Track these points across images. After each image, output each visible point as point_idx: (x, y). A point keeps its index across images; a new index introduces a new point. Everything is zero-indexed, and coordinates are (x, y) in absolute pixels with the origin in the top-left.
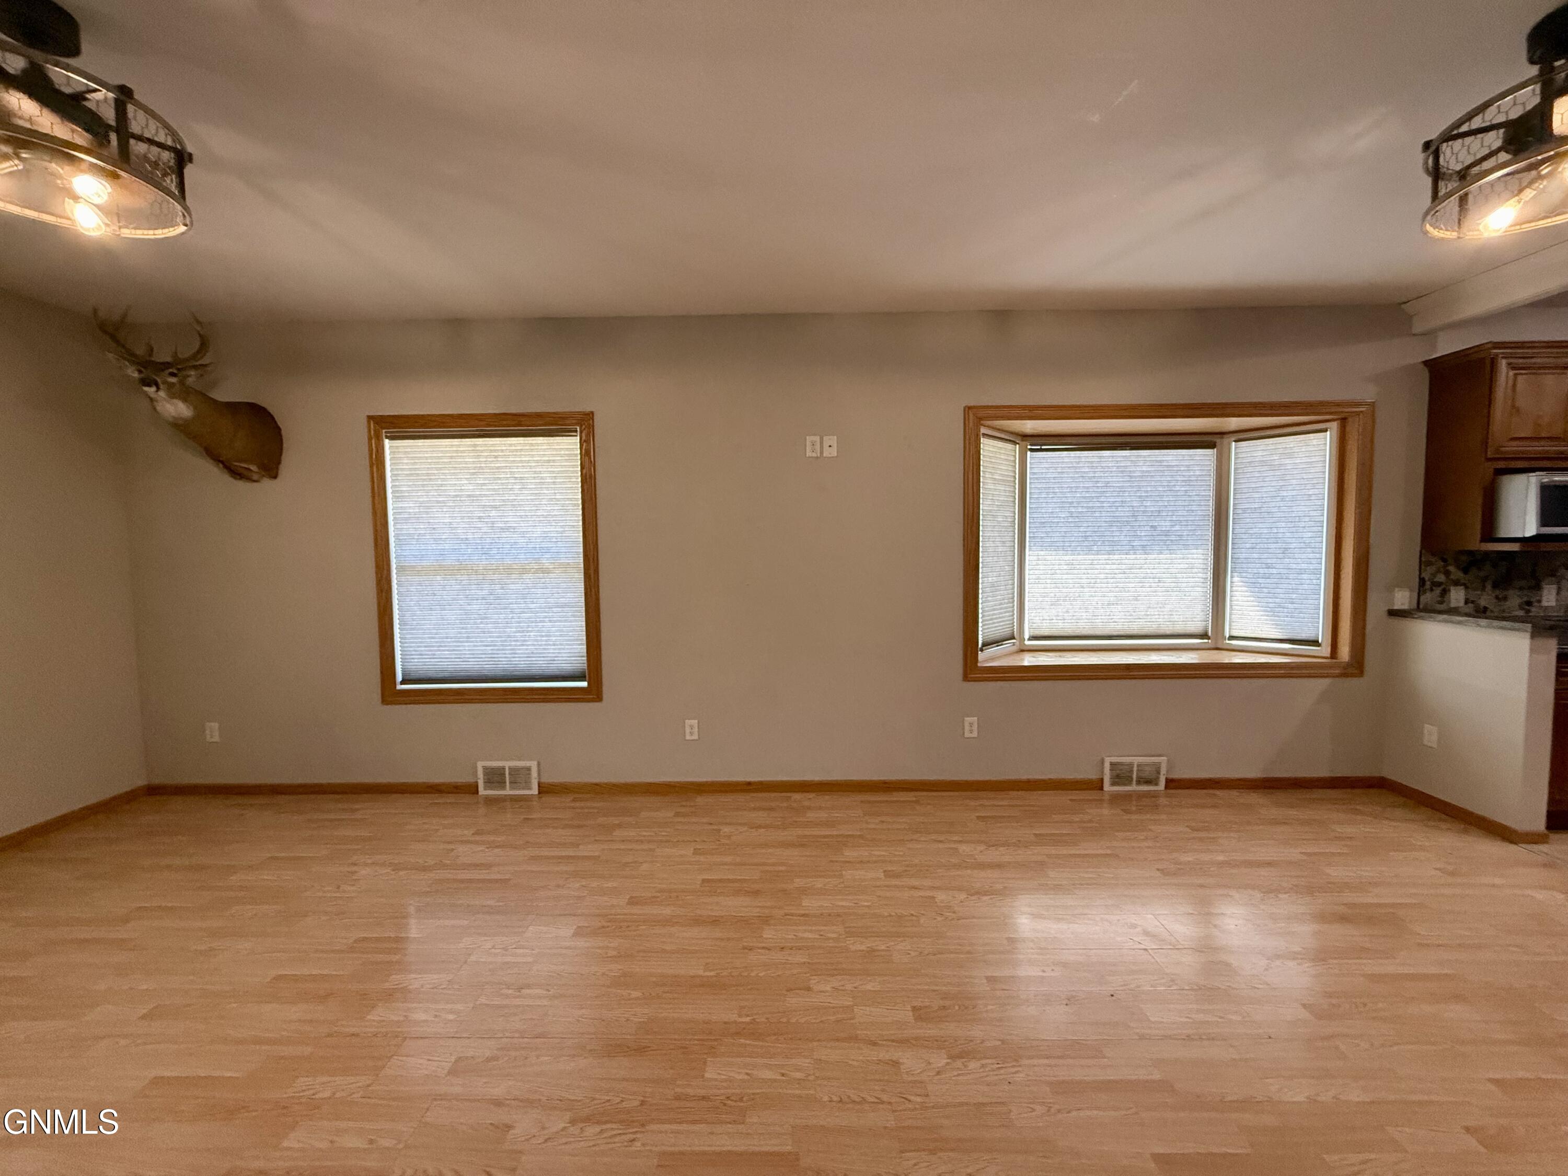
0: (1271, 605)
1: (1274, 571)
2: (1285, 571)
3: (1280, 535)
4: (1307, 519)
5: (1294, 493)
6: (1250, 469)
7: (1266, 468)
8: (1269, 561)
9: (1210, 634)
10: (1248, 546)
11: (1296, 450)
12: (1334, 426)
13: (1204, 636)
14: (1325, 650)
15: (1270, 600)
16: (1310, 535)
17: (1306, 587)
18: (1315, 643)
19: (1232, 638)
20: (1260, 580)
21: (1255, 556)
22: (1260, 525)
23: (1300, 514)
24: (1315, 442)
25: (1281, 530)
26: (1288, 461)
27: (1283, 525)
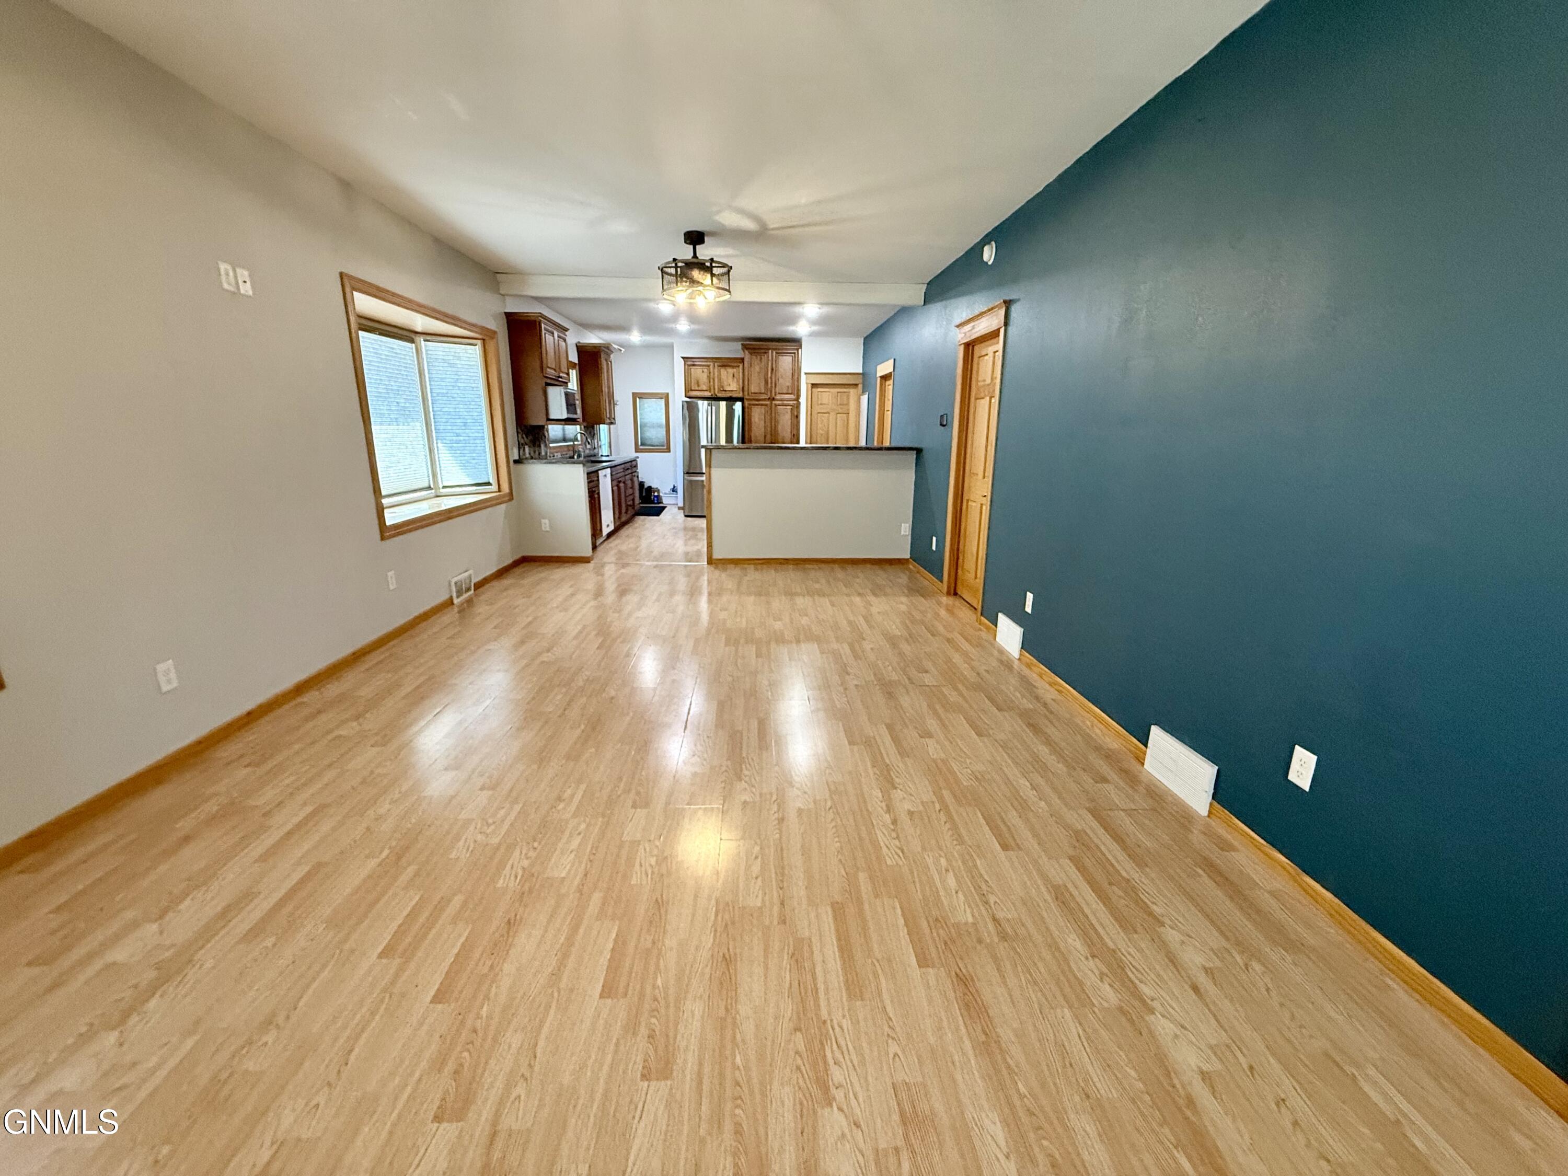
0: (464, 462)
1: (462, 438)
2: (467, 438)
3: (461, 414)
4: (473, 403)
5: (465, 385)
6: (437, 364)
7: (446, 365)
8: (457, 431)
9: (432, 486)
10: (444, 420)
11: (461, 355)
12: (479, 342)
13: (429, 488)
14: (494, 487)
15: (462, 458)
16: (476, 414)
17: (479, 448)
18: (488, 484)
19: (444, 487)
20: (455, 445)
21: (450, 428)
22: (449, 406)
23: (470, 400)
24: (470, 351)
25: (461, 410)
26: (458, 362)
27: (462, 406)
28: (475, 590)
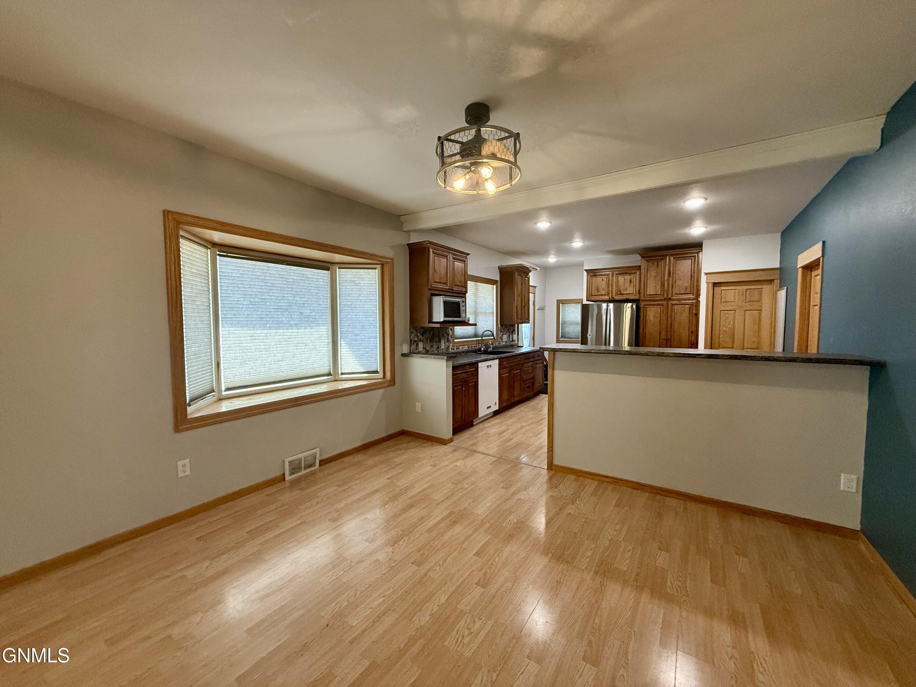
0: (358, 355)
1: (359, 337)
2: (363, 337)
3: (360, 319)
4: (371, 311)
5: (366, 298)
6: (346, 284)
7: (352, 284)
8: (356, 332)
9: (332, 373)
10: (347, 324)
11: (364, 276)
12: (379, 267)
13: (329, 374)
14: (381, 375)
15: (358, 352)
16: (372, 319)
17: (372, 345)
18: (376, 372)
19: (342, 374)
20: (353, 342)
21: (351, 330)
22: (352, 314)
23: (368, 309)
24: (372, 274)
25: (361, 317)
26: (362, 282)
27: (361, 314)
28: (320, 465)
